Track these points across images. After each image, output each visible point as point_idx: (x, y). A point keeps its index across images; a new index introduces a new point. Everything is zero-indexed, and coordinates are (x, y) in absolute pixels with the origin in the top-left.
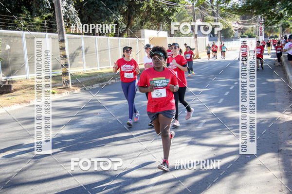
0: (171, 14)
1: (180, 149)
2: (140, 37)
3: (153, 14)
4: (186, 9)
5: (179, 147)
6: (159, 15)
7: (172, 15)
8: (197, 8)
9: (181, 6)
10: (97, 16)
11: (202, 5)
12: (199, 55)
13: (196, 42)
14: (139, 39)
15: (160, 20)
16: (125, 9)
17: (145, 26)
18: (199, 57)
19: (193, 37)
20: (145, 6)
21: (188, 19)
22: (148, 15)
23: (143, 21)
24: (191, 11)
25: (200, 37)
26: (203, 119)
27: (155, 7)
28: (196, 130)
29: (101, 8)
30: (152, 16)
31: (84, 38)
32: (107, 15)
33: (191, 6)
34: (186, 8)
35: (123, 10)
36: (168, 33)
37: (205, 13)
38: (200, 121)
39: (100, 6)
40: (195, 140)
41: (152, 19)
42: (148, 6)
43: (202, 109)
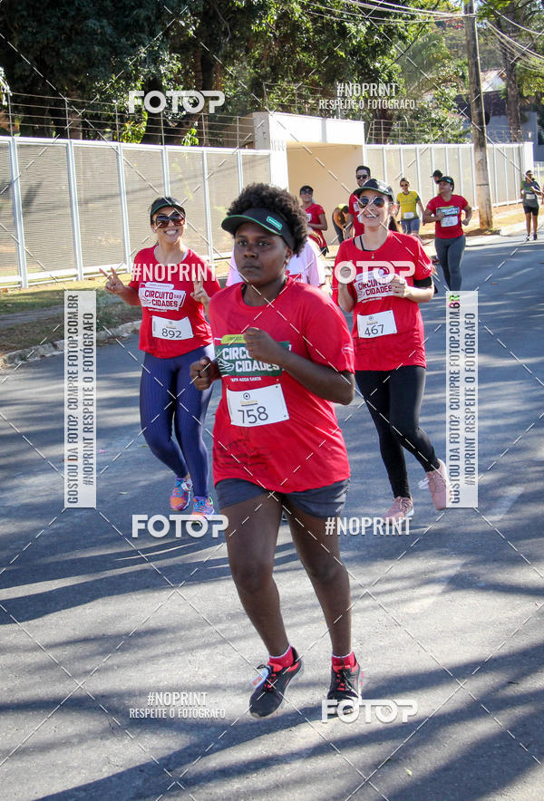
0: (378, 50)
1: (414, 608)
2: (251, 145)
3: (305, 49)
4: (439, 30)
5: (411, 600)
6: (331, 53)
7: (384, 53)
8: (486, 24)
9: (421, 16)
10: (73, 58)
11: (506, 11)
12: (495, 218)
13: (482, 165)
14: (248, 152)
15: (334, 74)
16: (188, 26)
17: (273, 98)
18: (495, 227)
19: (469, 145)
20: (273, 16)
21: (450, 68)
22: (282, 54)
23: (265, 77)
24: (461, 35)
25: (500, 146)
26: (511, 484)
27: (314, 21)
28: (480, 528)
29: (92, 23)
30: (302, 56)
31: (21, 147)
32: (117, 51)
33: (461, 14)
34: (439, 24)
35: (182, 30)
36: (367, 128)
37: (519, 45)
38: (500, 491)
39: (87, 18)
40: (475, 569)
41: (300, 71)
42: (285, 17)
43: (507, 440)
